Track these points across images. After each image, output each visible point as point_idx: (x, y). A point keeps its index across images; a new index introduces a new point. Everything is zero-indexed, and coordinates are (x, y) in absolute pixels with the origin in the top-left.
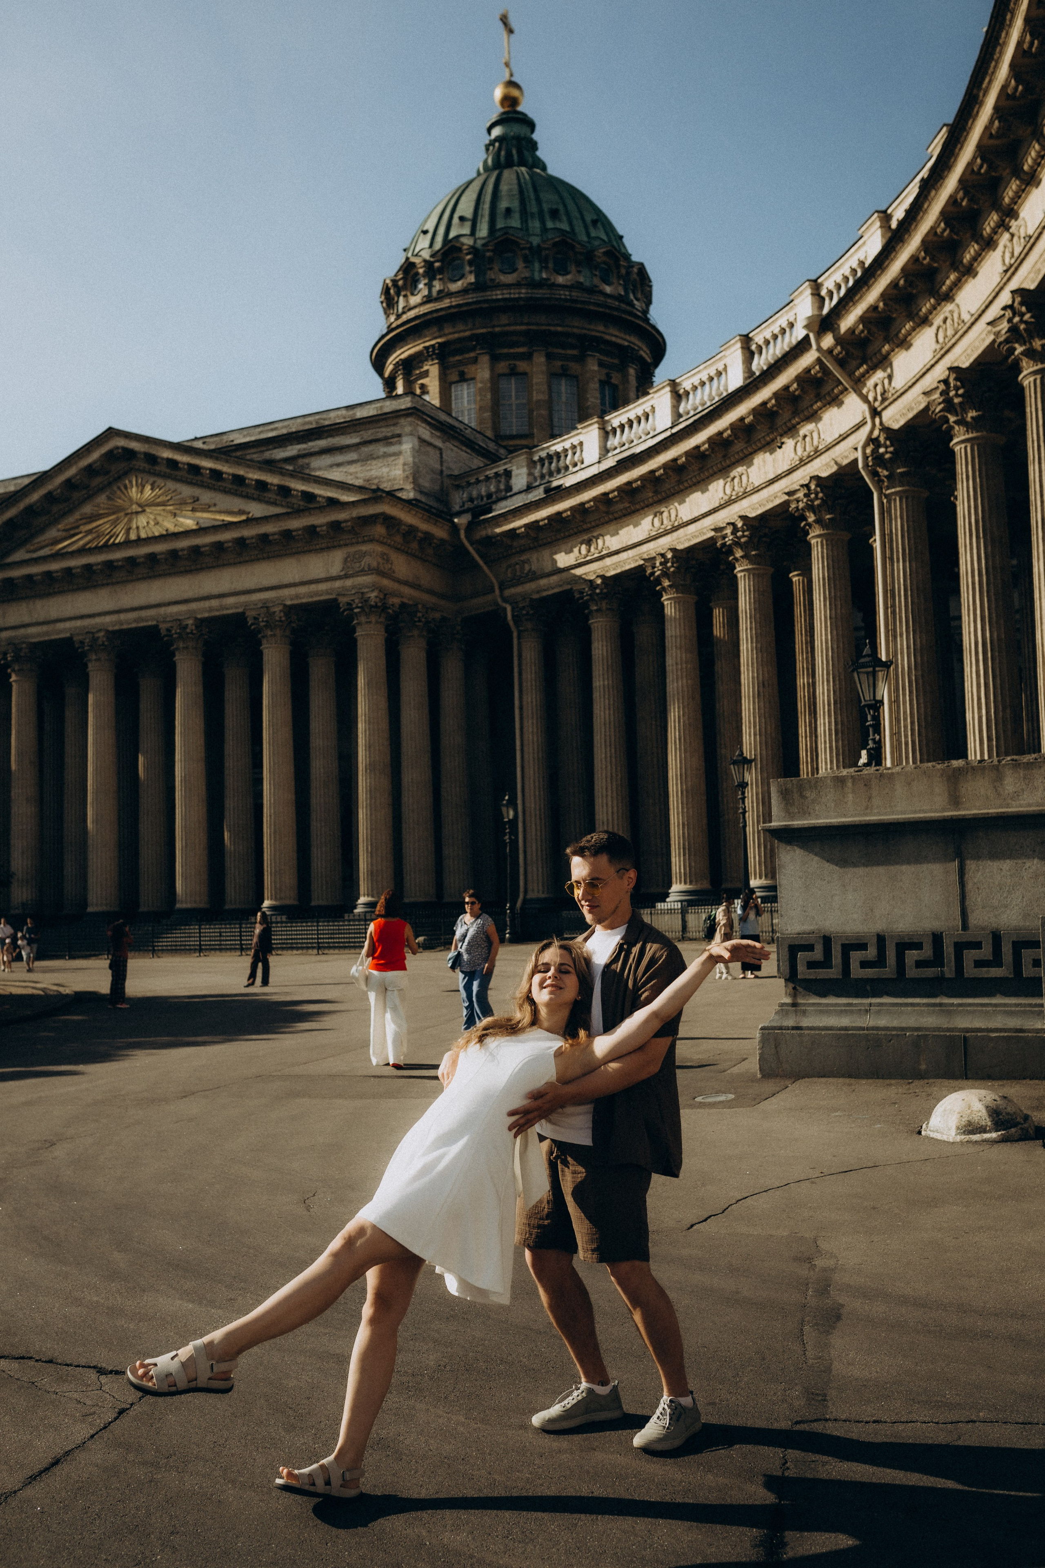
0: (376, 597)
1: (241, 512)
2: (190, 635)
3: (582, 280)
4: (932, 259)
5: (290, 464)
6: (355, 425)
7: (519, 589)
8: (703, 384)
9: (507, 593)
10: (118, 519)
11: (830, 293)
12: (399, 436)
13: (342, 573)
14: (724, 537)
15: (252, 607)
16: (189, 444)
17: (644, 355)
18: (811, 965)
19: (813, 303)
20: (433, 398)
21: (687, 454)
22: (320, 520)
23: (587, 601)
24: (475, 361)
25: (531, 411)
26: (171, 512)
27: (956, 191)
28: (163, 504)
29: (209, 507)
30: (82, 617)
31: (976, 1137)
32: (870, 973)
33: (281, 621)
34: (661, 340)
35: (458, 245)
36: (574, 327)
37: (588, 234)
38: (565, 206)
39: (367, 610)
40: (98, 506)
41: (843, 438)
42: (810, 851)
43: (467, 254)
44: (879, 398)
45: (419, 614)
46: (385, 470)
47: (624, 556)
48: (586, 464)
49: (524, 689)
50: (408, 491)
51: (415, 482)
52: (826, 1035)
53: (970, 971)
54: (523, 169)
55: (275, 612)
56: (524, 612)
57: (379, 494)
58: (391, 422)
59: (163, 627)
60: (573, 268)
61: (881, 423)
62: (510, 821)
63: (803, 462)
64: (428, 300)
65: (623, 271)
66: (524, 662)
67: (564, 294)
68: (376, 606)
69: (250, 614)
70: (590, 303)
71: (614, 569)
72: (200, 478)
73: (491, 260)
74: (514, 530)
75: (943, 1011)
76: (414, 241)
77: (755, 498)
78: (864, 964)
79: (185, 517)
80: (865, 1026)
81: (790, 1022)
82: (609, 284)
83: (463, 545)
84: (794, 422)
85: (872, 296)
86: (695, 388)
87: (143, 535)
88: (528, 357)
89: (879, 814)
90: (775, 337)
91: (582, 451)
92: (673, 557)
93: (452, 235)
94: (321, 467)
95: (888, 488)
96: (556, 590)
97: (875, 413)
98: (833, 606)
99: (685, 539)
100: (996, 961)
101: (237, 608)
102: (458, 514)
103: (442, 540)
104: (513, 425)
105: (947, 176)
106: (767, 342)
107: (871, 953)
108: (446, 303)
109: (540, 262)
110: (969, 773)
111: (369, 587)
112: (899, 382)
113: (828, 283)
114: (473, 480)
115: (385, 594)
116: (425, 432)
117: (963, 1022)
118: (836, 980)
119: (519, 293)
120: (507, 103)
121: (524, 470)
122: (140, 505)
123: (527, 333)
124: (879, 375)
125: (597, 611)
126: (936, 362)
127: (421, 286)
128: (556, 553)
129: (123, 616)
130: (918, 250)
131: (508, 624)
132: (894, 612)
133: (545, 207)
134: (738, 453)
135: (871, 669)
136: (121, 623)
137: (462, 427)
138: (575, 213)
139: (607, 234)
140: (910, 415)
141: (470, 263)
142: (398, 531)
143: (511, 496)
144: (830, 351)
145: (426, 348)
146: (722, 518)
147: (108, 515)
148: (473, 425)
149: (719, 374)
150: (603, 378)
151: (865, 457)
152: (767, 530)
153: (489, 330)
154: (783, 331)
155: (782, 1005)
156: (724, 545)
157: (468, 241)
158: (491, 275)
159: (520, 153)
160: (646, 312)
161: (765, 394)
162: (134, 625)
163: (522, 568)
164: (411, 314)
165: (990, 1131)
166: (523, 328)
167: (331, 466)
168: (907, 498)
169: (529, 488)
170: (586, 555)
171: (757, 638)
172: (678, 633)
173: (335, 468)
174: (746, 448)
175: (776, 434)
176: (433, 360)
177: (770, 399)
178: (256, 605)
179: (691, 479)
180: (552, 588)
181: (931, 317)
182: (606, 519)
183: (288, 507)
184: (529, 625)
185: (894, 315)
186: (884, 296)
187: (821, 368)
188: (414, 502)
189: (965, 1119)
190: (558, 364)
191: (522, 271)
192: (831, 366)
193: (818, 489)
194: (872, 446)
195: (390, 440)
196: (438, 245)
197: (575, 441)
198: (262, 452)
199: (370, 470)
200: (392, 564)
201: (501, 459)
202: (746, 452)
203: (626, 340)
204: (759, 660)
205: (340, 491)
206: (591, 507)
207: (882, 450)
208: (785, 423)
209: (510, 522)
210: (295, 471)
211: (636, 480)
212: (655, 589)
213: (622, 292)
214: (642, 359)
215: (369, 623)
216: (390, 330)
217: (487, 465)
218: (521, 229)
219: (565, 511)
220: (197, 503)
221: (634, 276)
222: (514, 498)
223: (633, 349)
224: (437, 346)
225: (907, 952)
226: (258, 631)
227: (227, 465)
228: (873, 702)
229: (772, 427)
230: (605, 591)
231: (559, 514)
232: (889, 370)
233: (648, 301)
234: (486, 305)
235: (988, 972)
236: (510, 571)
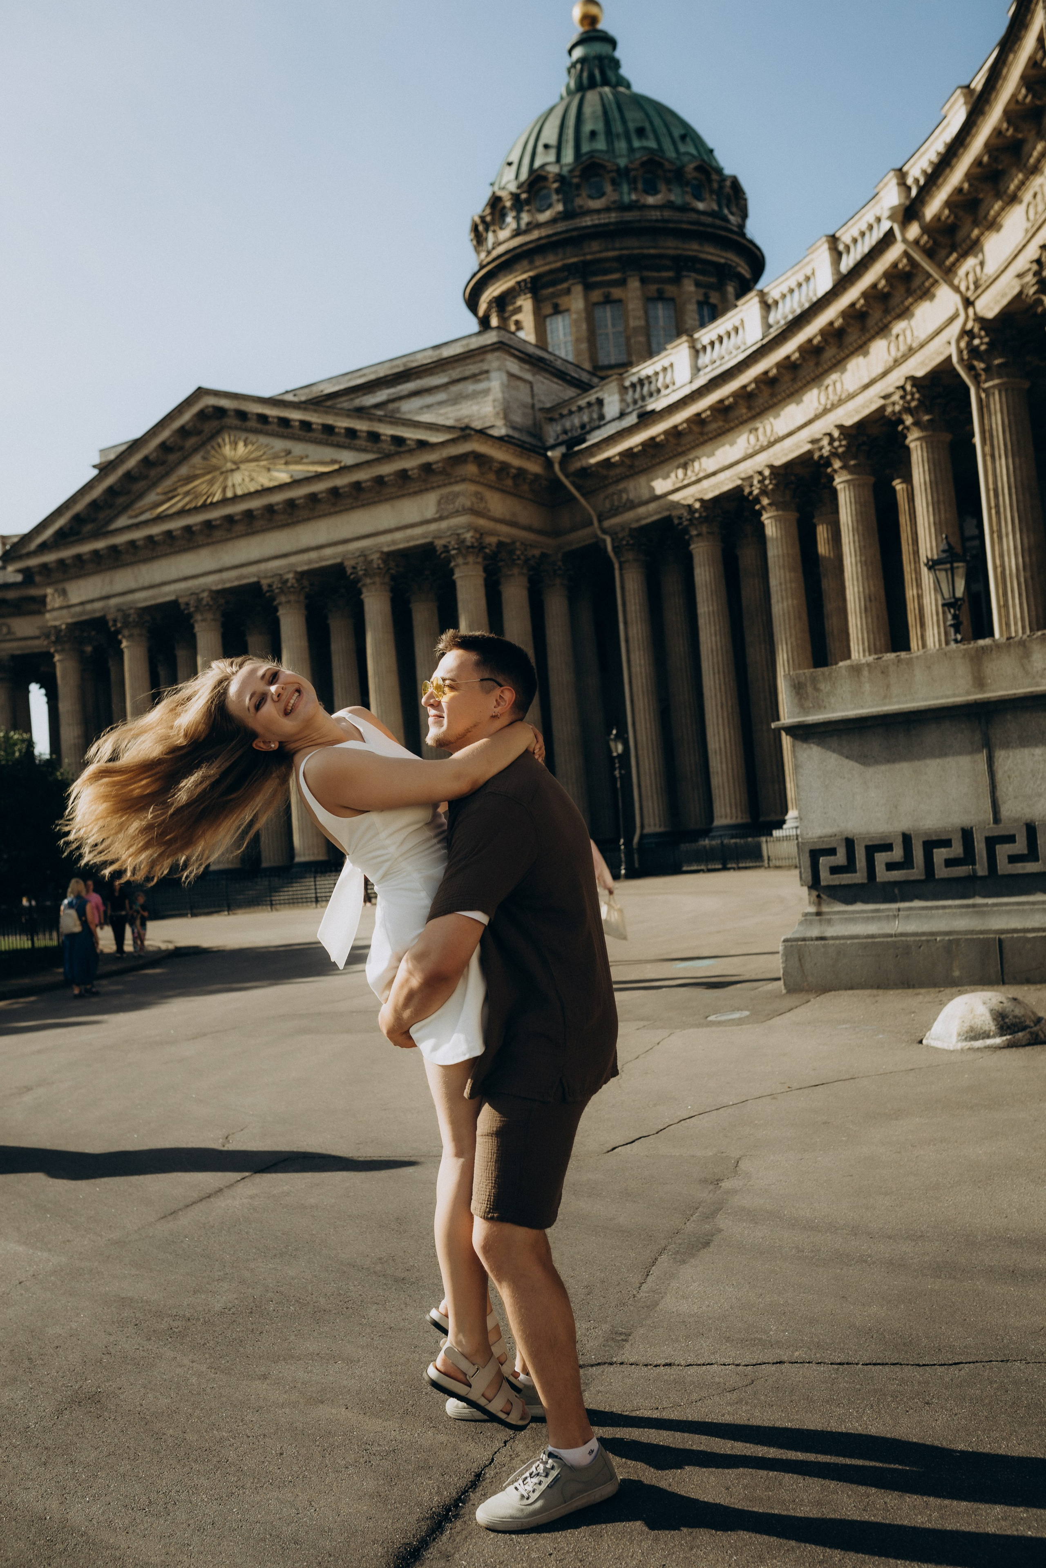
0: (472, 537)
1: (333, 462)
2: (292, 589)
3: (672, 198)
4: (1016, 130)
5: (381, 410)
6: (443, 365)
7: (616, 520)
8: (792, 291)
9: (607, 524)
10: (214, 478)
11: (916, 180)
12: (487, 372)
13: (437, 516)
14: (821, 449)
15: (350, 556)
16: (280, 398)
17: (743, 271)
18: (834, 870)
19: (899, 193)
20: (528, 335)
21: (778, 365)
22: (410, 463)
23: (687, 526)
24: (568, 291)
25: (628, 339)
26: (264, 467)
27: (1035, 52)
28: (256, 460)
29: (302, 458)
30: (186, 579)
31: (979, 1043)
32: (896, 875)
33: (379, 568)
34: (758, 253)
35: (543, 173)
36: (669, 248)
37: (677, 150)
38: (651, 123)
39: (464, 551)
40: (194, 467)
41: (938, 332)
42: (829, 748)
43: (554, 182)
44: (972, 287)
45: (518, 552)
46: (475, 408)
47: (721, 476)
48: (678, 384)
49: (629, 621)
50: (499, 428)
51: (506, 417)
52: (852, 944)
53: (1004, 867)
54: (607, 89)
55: (372, 560)
56: (624, 542)
57: (468, 431)
58: (478, 358)
59: (264, 582)
60: (662, 187)
61: (975, 314)
62: (619, 756)
63: (897, 363)
64: (517, 233)
65: (715, 186)
66: (627, 594)
67: (655, 215)
68: (472, 547)
69: (349, 564)
70: (681, 222)
71: (712, 491)
72: (289, 430)
73: (578, 187)
74: (608, 460)
75: (977, 912)
76: (500, 174)
77: (851, 405)
78: (890, 866)
79: (279, 471)
80: (893, 932)
81: (815, 932)
82: (700, 199)
83: (558, 480)
84: (885, 321)
85: (956, 177)
86: (784, 296)
87: (239, 492)
88: (622, 283)
89: (898, 702)
90: (863, 234)
91: (672, 371)
92: (771, 473)
93: (537, 164)
94: (409, 408)
95: (986, 381)
96: (655, 518)
97: (968, 303)
98: (936, 511)
99: (782, 454)
100: (1032, 855)
101: (335, 558)
102: (553, 447)
103: (537, 476)
104: (610, 354)
105: (1024, 36)
106: (855, 241)
107: (897, 854)
108: (535, 235)
109: (629, 184)
110: (994, 652)
111: (464, 528)
112: (991, 268)
113: (914, 170)
114: (565, 412)
115: (481, 533)
116: (514, 366)
117: (997, 924)
118: (862, 886)
119: (609, 218)
120: (586, 22)
121: (616, 397)
122: (234, 463)
123: (619, 259)
124: (970, 262)
125: (698, 535)
126: (1028, 241)
127: (509, 219)
128: (652, 480)
129: (225, 575)
130: (1001, 121)
131: (609, 557)
132: (998, 513)
133: (631, 126)
134: (830, 360)
135: (948, 566)
136: (223, 581)
137: (552, 358)
138: (662, 130)
139: (697, 148)
140: (1005, 302)
141: (558, 191)
142: (490, 468)
143: (605, 425)
144: (917, 242)
145: (519, 283)
146: (818, 429)
147: (203, 475)
148: (570, 358)
149: (808, 279)
150: (701, 298)
151: (960, 352)
152: (865, 438)
153: (582, 258)
154: (871, 227)
155: (806, 915)
156: (821, 457)
157: (554, 169)
158: (579, 201)
159: (603, 73)
160: (742, 226)
161: (853, 294)
162: (236, 583)
163: (620, 498)
164: (501, 249)
165: (994, 1036)
166: (616, 253)
167: (421, 408)
168: (1006, 390)
169: (622, 415)
170: (683, 480)
171: (860, 551)
172: (780, 553)
173: (425, 410)
174: (838, 354)
175: (868, 335)
176: (525, 294)
177: (858, 299)
178: (353, 554)
179: (784, 391)
180: (651, 516)
181: (1019, 194)
182: (701, 440)
183: (380, 453)
184: (630, 556)
185: (981, 196)
186: (969, 176)
187: (908, 260)
188: (506, 438)
189: (967, 1025)
190: (653, 288)
191: (611, 195)
192: (917, 257)
193: (914, 390)
194: (966, 339)
195: (479, 377)
196: (524, 175)
197: (665, 362)
198: (352, 399)
199: (461, 409)
200: (486, 502)
201: (592, 387)
202: (838, 358)
203: (722, 257)
204: (865, 573)
205: (429, 433)
206: (685, 429)
207: (976, 342)
208: (876, 324)
209: (604, 452)
210: (385, 416)
211: (728, 397)
212: (754, 508)
213: (716, 208)
214: (740, 276)
215: (466, 564)
216: (482, 267)
217: (579, 395)
218: (607, 152)
219: (659, 435)
220: (290, 456)
221: (728, 190)
222: (608, 426)
223: (730, 266)
224: (529, 280)
225: (935, 850)
226: (358, 580)
227: (316, 415)
228: (953, 600)
229: (863, 329)
230: (704, 514)
231: (653, 439)
232: (980, 256)
233: (744, 214)
234: (575, 233)
235: (1024, 868)
236: (607, 502)
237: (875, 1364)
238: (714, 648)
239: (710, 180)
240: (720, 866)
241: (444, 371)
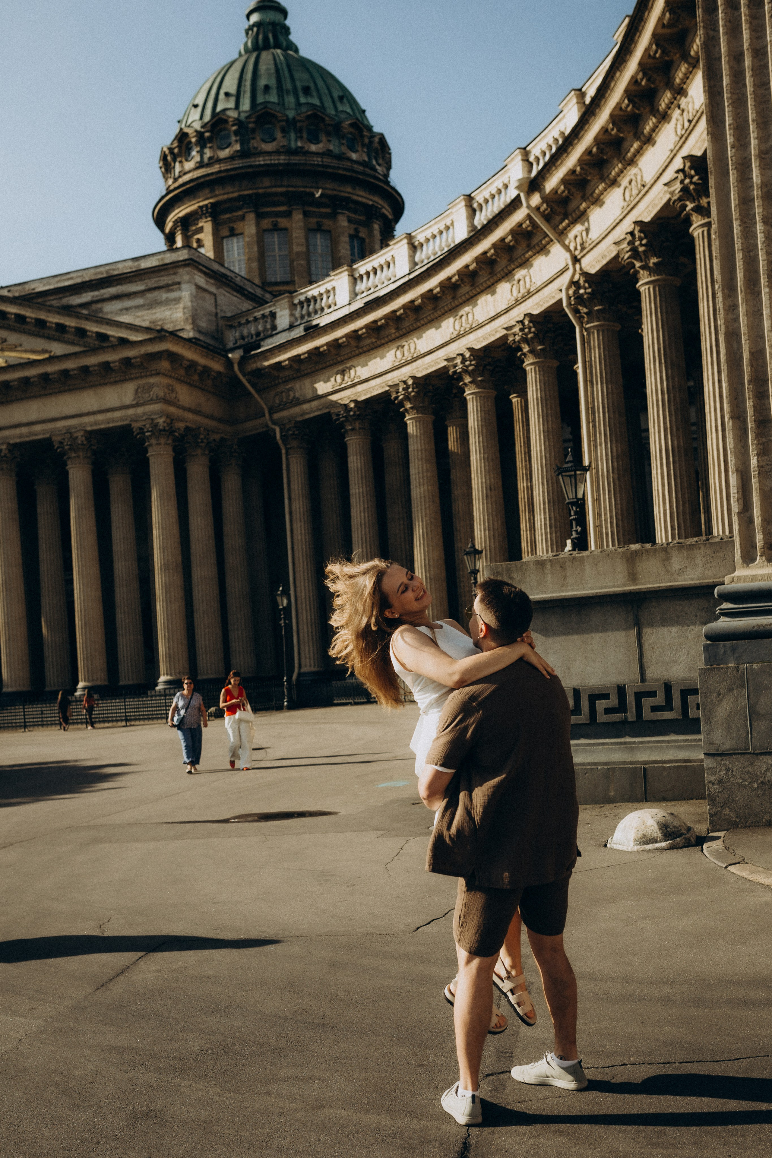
0: (164, 422)
1: (44, 351)
3: (331, 147)
4: (618, 130)
5: (84, 309)
6: (140, 275)
7: (284, 414)
8: (434, 237)
9: (276, 416)
11: (537, 159)
12: (179, 283)
13: (135, 402)
14: (455, 366)
15: (57, 433)
17: (386, 212)
19: (523, 167)
20: (208, 251)
21: (422, 296)
22: (112, 357)
23: (343, 421)
24: (243, 218)
25: (292, 261)
27: (637, 73)
29: (16, 347)
31: (650, 847)
33: (83, 444)
34: (400, 199)
35: (224, 117)
37: (336, 108)
38: (316, 84)
39: (157, 434)
41: (550, 281)
43: (233, 125)
44: (579, 248)
45: (202, 437)
46: (168, 313)
47: (373, 383)
48: (338, 305)
49: (293, 496)
50: (189, 332)
51: (194, 323)
53: (648, 715)
54: (279, 51)
55: (77, 437)
56: (291, 432)
57: (163, 333)
58: (172, 272)
60: (323, 138)
61: (581, 269)
62: (284, 608)
63: (518, 302)
64: (201, 165)
65: (366, 141)
66: (292, 475)
67: (318, 160)
68: (164, 430)
69: (56, 439)
70: (339, 168)
71: (365, 395)
73: (253, 131)
74: (279, 363)
75: (628, 748)
76: (187, 114)
77: (480, 333)
82: (354, 151)
83: (236, 377)
84: (509, 268)
85: (571, 161)
86: (428, 240)
88: (288, 214)
89: (573, 590)
90: (493, 197)
91: (334, 295)
92: (413, 383)
93: (219, 108)
94: (110, 309)
95: (588, 323)
96: (316, 414)
97: (576, 260)
98: (546, 422)
99: (423, 368)
100: (668, 706)
101: (44, 434)
102: (232, 350)
103: (219, 373)
104: (277, 273)
105: (629, 60)
106: (486, 201)
108: (216, 168)
109: (296, 132)
110: (644, 555)
111: (159, 414)
112: (595, 234)
113: (535, 151)
114: (243, 321)
115: (171, 419)
116: (201, 280)
117: (643, 757)
119: (278, 160)
121: (287, 312)
123: (286, 194)
124: (578, 229)
125: (353, 430)
126: (624, 217)
127: (194, 153)
128: (316, 383)
130: (607, 122)
131: (277, 443)
132: (594, 426)
133: (299, 84)
134: (464, 294)
135: (573, 473)
137: (232, 275)
138: (324, 90)
139: (352, 108)
140: (604, 262)
141: (236, 133)
142: (181, 365)
143: (277, 334)
144: (538, 208)
145: (201, 207)
146: (453, 350)
148: (243, 274)
149: (447, 228)
150: (352, 232)
151: (569, 298)
152: (490, 360)
153: (255, 191)
154: (499, 192)
156: (455, 372)
157: (233, 114)
158: (254, 143)
159: (275, 37)
160: (386, 176)
161: (485, 245)
163: (288, 395)
164: (186, 178)
165: (660, 842)
166: (283, 189)
167: (121, 310)
168: (603, 331)
169: (291, 327)
170: (341, 384)
171: (484, 450)
172: (419, 448)
173: (124, 312)
174: (471, 290)
175: (495, 278)
176: (206, 217)
177: (490, 249)
178: (61, 431)
179: (426, 317)
180: (314, 412)
181: (619, 179)
182: (357, 352)
183: (85, 346)
184: (294, 443)
185: (589, 178)
186: (580, 161)
187: (530, 222)
188: (194, 340)
189: (640, 833)
190: (314, 220)
191: (280, 140)
192: (538, 220)
193: (531, 325)
194: (573, 288)
195: (171, 288)
196: (207, 117)
197: (329, 286)
198: (60, 298)
199: (155, 313)
200: (177, 393)
201: (267, 303)
202: (471, 294)
203: (371, 200)
204: (487, 468)
205: (129, 332)
206: (344, 342)
207: (582, 291)
208: (503, 270)
209: (276, 357)
210: (89, 315)
211: (381, 319)
212: (399, 411)
213: (366, 159)
214: (384, 216)
215: (159, 444)
216: (169, 192)
217: (255, 308)
218: (278, 104)
219: (322, 346)
220: (5, 344)
221: (376, 145)
222: (279, 336)
223: (377, 207)
224: (209, 205)
225: (597, 701)
226: (64, 453)
227: (30, 310)
228: (575, 500)
229: (492, 273)
230: (358, 413)
231: (317, 348)
232: (586, 224)
233: (389, 167)
234: (250, 170)
235: (662, 715)
236: (277, 398)
237: (686, 1062)
238: (363, 522)
239: (362, 136)
240: (365, 700)
241: (141, 280)
